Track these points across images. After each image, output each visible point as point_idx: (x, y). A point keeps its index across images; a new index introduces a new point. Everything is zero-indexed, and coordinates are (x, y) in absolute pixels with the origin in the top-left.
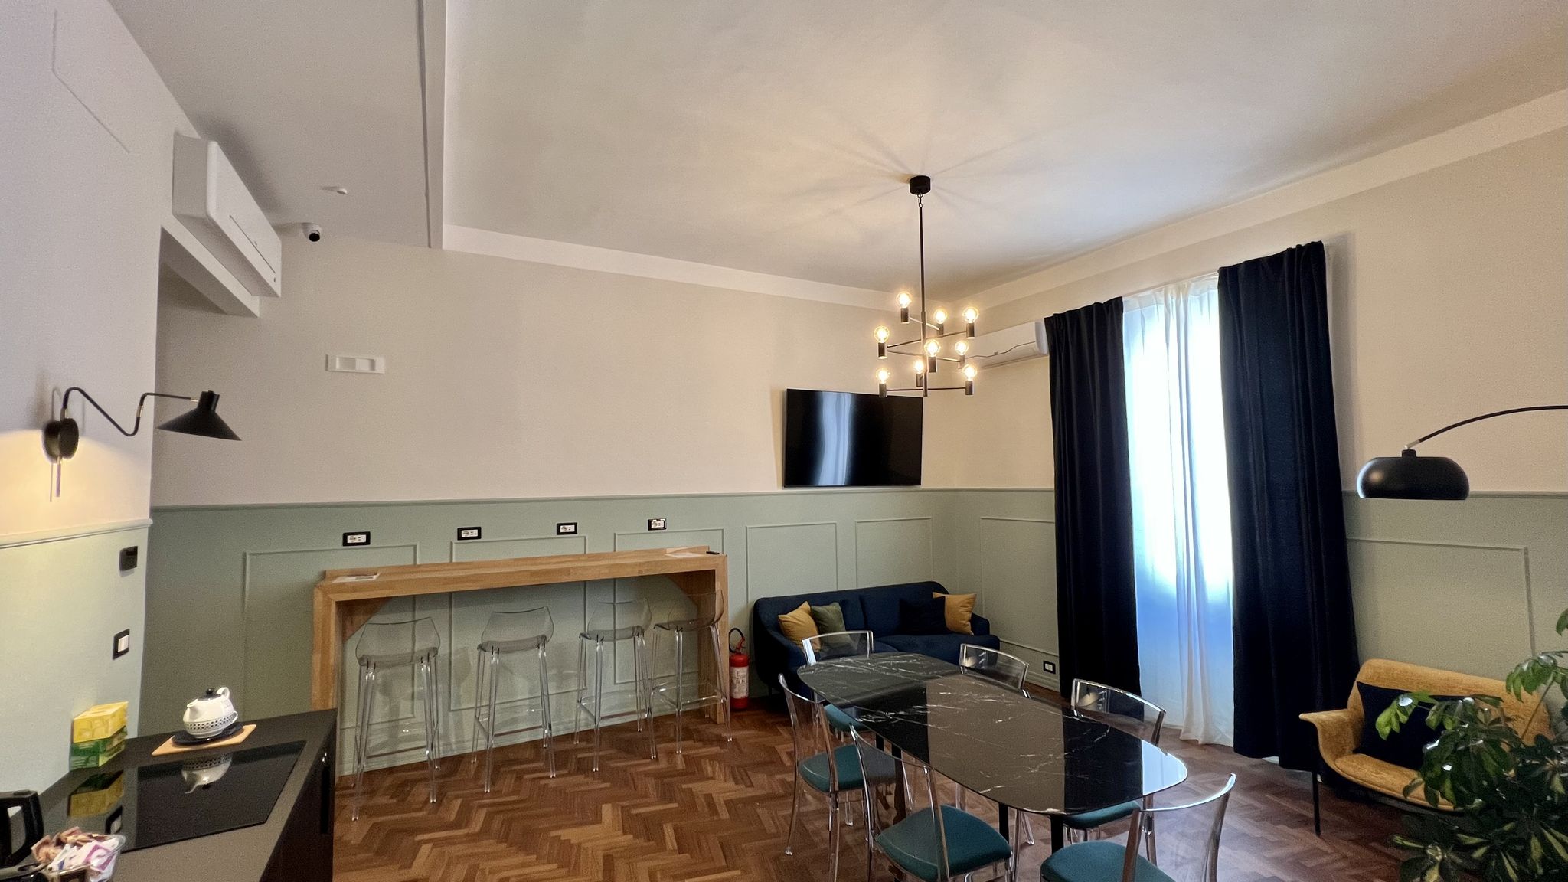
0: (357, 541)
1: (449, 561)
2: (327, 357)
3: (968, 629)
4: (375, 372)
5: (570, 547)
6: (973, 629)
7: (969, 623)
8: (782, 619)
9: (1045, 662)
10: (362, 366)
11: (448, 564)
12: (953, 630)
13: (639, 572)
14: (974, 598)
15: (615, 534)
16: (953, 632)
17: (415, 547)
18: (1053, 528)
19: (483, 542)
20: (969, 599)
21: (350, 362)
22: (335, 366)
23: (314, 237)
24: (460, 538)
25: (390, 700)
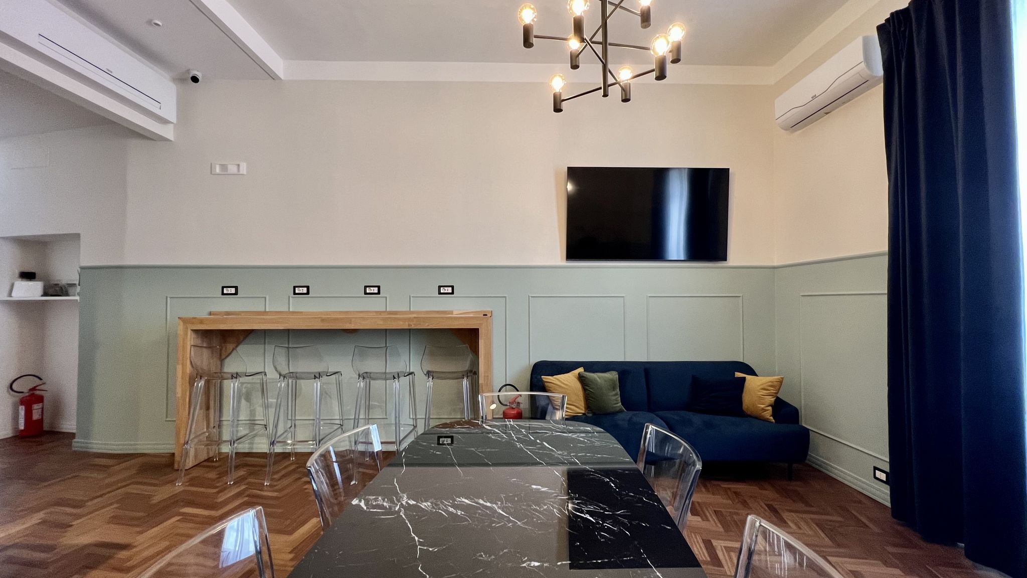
0: (230, 292)
1: (287, 310)
2: (211, 164)
3: (768, 414)
4: (240, 173)
5: (374, 304)
6: (773, 415)
7: (770, 408)
8: (544, 380)
9: (875, 468)
10: (232, 169)
11: (286, 312)
12: (749, 413)
13: (409, 325)
14: (781, 382)
15: (410, 296)
16: (750, 416)
17: (265, 298)
18: (884, 300)
19: (311, 297)
20: (772, 382)
21: (224, 167)
22: (215, 171)
23: (195, 79)
24: (295, 293)
25: (250, 405)
